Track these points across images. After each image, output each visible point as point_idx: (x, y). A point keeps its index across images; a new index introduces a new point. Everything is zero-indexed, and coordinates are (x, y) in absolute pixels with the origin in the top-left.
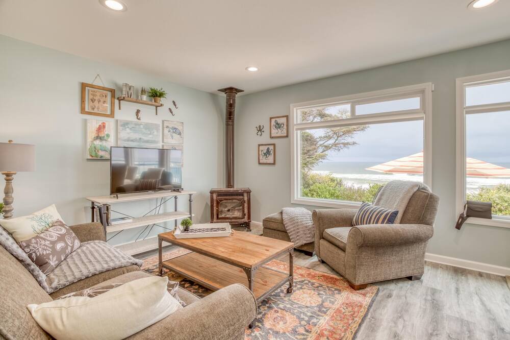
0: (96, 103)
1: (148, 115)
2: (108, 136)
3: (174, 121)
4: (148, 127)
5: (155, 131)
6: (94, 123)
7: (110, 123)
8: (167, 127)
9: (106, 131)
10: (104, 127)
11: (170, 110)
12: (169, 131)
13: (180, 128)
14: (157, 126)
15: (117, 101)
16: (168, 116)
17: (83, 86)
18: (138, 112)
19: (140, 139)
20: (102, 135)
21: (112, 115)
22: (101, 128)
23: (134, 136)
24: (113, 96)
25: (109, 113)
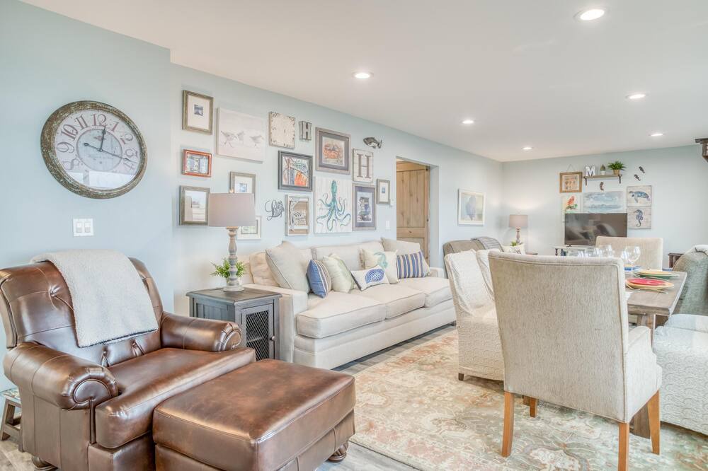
0: (568, 184)
1: (611, 185)
2: (576, 205)
3: (640, 185)
4: (610, 195)
5: (617, 198)
6: (567, 197)
7: (577, 196)
8: (631, 192)
9: (575, 202)
10: (573, 200)
11: (636, 176)
12: (633, 196)
13: (647, 192)
14: (619, 194)
15: (584, 180)
16: (635, 182)
17: (561, 175)
18: (602, 184)
19: (603, 205)
20: (571, 205)
21: (580, 191)
22: (572, 200)
23: (597, 203)
24: (581, 177)
25: (578, 189)
